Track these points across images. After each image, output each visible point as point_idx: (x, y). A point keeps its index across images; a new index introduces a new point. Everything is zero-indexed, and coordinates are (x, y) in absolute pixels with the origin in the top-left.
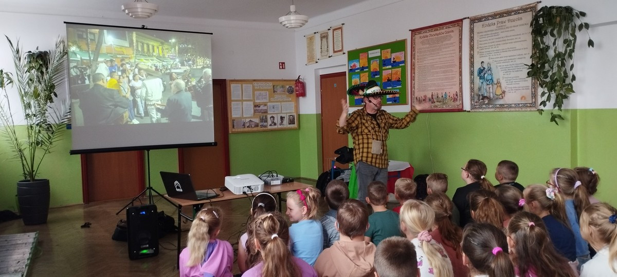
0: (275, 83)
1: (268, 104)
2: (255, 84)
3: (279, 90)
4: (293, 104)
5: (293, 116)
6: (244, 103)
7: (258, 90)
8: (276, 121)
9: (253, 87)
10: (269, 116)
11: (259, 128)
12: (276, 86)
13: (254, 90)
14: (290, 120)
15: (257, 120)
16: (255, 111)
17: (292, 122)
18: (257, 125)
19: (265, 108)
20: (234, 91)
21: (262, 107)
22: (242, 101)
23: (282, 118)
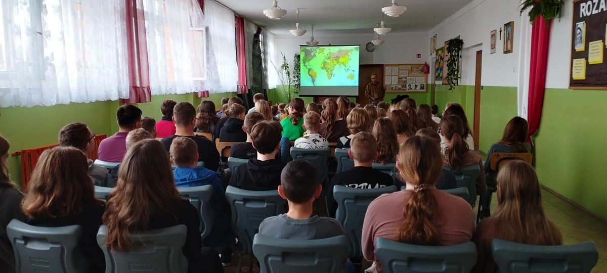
0: (412, 66)
1: (408, 78)
2: (400, 66)
3: (415, 70)
4: (424, 78)
5: (424, 85)
6: (393, 77)
7: (401, 70)
8: (412, 87)
9: (399, 68)
10: (407, 85)
11: (401, 91)
12: (412, 67)
13: (399, 69)
14: (421, 87)
15: (400, 87)
16: (399, 81)
17: (422, 88)
18: (400, 89)
19: (406, 80)
20: (387, 70)
21: (403, 79)
22: (392, 76)
23: (416, 86)
